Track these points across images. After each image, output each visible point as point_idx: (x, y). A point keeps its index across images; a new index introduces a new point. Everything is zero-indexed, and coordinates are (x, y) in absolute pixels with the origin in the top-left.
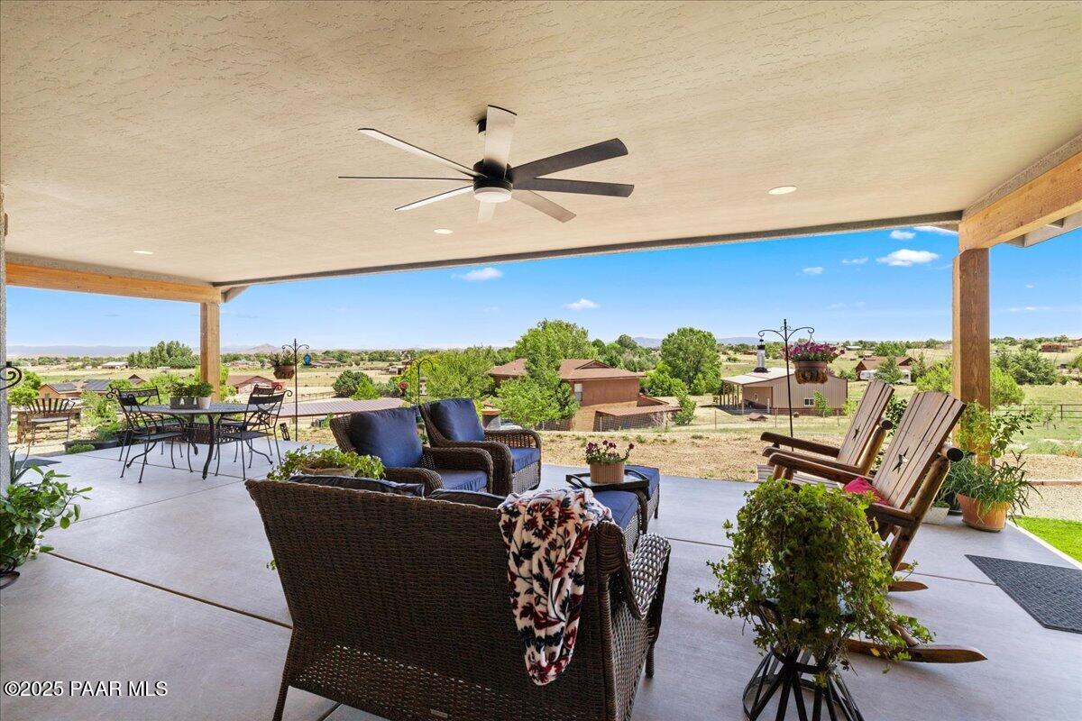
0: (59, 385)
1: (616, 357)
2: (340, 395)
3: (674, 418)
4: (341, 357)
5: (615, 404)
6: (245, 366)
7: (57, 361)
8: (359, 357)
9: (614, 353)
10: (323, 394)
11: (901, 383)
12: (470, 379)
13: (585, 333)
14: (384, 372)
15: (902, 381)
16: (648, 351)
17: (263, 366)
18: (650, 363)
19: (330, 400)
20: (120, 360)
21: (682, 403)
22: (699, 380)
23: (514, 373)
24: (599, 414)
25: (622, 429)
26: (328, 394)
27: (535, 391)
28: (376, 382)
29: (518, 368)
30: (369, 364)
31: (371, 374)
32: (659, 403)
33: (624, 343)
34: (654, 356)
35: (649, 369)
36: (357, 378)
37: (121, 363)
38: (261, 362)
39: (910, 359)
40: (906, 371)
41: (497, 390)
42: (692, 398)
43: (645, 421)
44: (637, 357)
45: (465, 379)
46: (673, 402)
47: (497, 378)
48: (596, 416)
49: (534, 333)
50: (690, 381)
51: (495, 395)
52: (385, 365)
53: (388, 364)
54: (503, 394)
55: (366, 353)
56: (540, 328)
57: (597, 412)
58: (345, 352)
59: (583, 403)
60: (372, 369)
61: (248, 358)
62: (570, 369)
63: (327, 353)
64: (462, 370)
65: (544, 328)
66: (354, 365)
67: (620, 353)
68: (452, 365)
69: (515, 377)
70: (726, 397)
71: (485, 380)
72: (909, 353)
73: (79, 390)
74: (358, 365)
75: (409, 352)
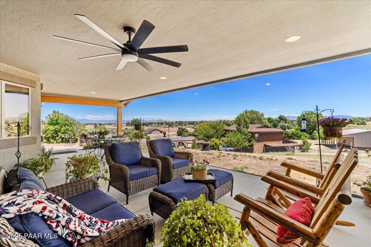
0: (110, 130)
1: (277, 124)
2: (179, 135)
3: (300, 149)
4: (180, 123)
5: (273, 142)
6: (154, 126)
7: (111, 124)
8: (186, 123)
9: (276, 122)
10: (174, 135)
12: (217, 131)
13: (263, 115)
14: (192, 128)
16: (292, 122)
17: (158, 126)
18: (293, 126)
19: (175, 137)
20: (125, 124)
21: (304, 143)
22: (315, 133)
23: (232, 129)
24: (265, 146)
25: (275, 152)
26: (175, 135)
27: (239, 136)
28: (189, 131)
29: (233, 128)
30: (188, 126)
31: (188, 129)
32: (293, 142)
33: (281, 118)
34: (295, 123)
35: (292, 128)
36: (183, 130)
37: (125, 125)
38: (158, 125)
41: (225, 135)
42: (310, 141)
43: (283, 149)
44: (287, 124)
45: (215, 131)
46: (300, 142)
47: (226, 131)
48: (264, 146)
49: (242, 115)
50: (311, 134)
51: (225, 137)
52: (193, 126)
53: (194, 125)
54: (227, 136)
55: (188, 122)
56: (244, 113)
57: (264, 145)
58: (181, 122)
59: (258, 141)
60: (189, 127)
61: (155, 123)
62: (253, 128)
63: (176, 122)
64: (214, 128)
65: (246, 113)
66: (184, 126)
67: (279, 122)
68: (211, 126)
69: (232, 131)
70: (328, 141)
71: (222, 132)
73: (115, 132)
74: (185, 126)
75: (201, 122)
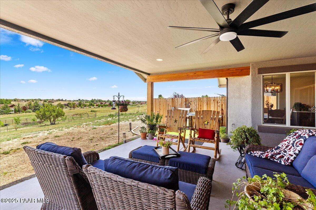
11: (10, 113)
15: (11, 112)
39: (14, 105)
40: (13, 109)
72: (13, 103)
